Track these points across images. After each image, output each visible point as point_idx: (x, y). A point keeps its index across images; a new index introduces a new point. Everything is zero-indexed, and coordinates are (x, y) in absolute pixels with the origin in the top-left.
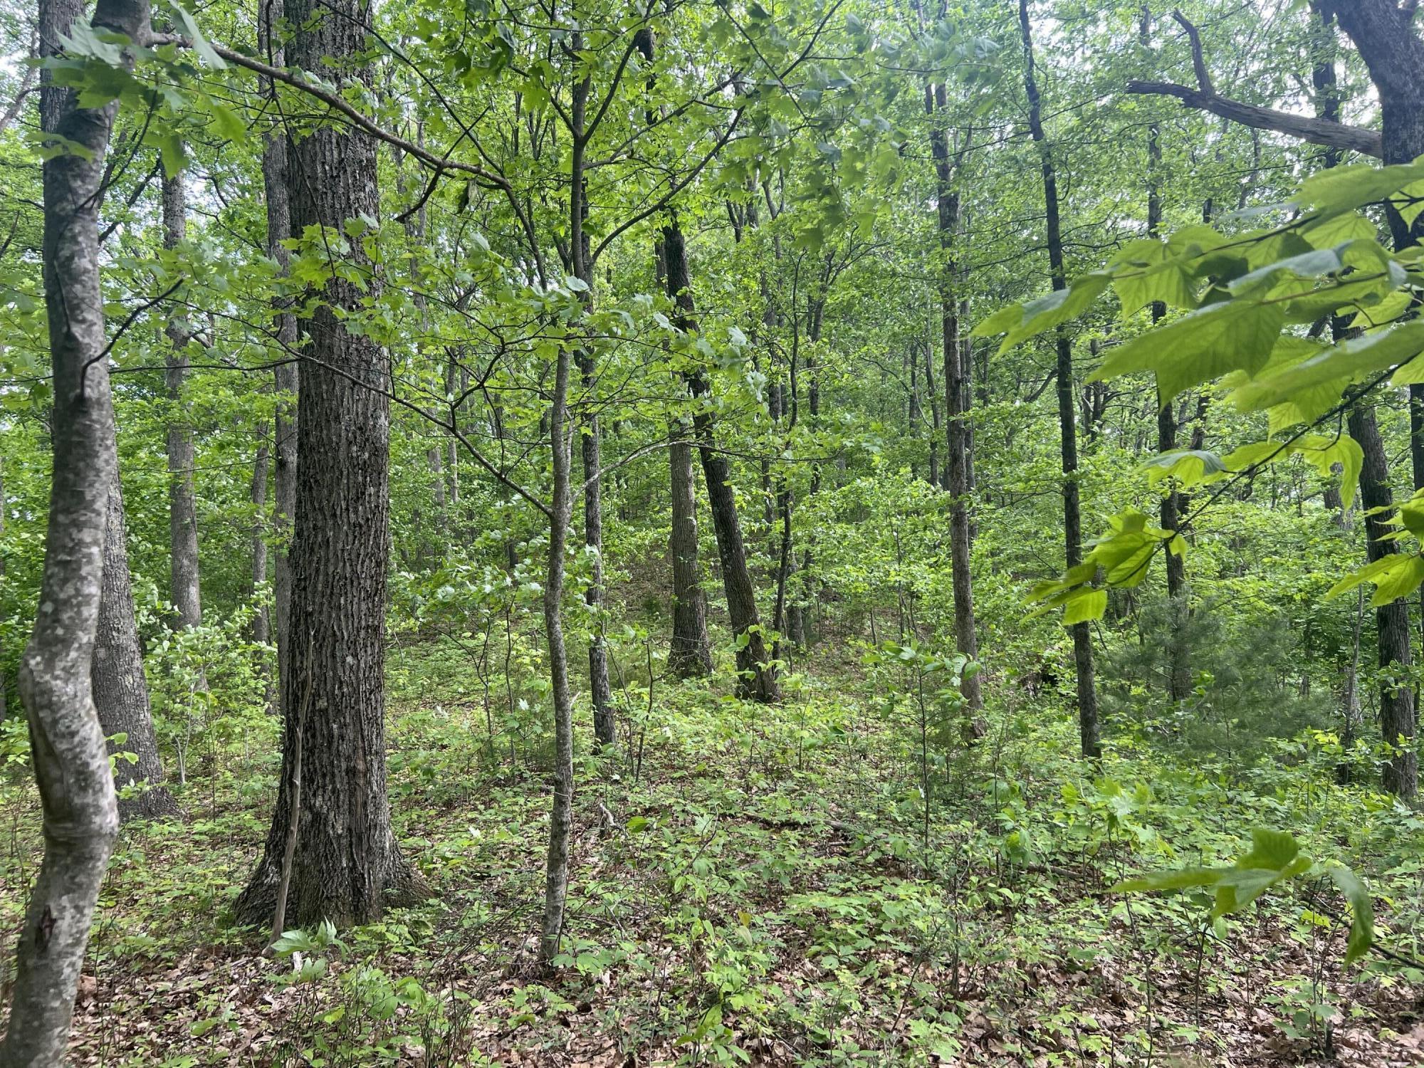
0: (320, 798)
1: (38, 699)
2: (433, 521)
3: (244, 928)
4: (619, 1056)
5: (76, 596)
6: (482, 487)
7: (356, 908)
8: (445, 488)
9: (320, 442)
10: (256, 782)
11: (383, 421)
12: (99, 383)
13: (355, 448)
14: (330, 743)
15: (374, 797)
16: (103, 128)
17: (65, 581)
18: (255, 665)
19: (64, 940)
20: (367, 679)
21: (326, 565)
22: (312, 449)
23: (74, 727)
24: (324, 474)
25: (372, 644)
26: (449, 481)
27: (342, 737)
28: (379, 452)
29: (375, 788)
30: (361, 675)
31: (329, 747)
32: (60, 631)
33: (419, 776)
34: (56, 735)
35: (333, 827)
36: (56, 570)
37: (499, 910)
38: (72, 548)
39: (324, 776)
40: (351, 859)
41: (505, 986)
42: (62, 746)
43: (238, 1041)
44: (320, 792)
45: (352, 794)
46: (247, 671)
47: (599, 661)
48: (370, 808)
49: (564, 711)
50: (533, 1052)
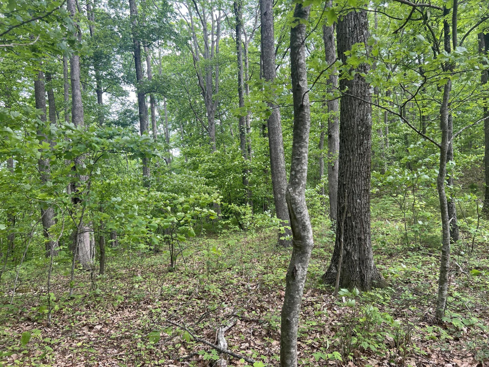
0: (349, 247)
1: (292, 201)
2: (380, 155)
3: (326, 285)
4: (475, 361)
5: (301, 170)
6: (398, 142)
7: (362, 285)
8: (384, 143)
9: (348, 126)
10: (325, 239)
11: (369, 117)
12: (307, 101)
13: (360, 127)
14: (352, 229)
15: (368, 249)
16: (307, 15)
17: (298, 164)
18: (321, 202)
19: (300, 277)
20: (364, 208)
21: (350, 168)
22: (345, 128)
23: (301, 211)
24: (349, 137)
25: (366, 196)
26: (386, 140)
27: (356, 227)
28: (368, 128)
29: (368, 246)
30: (362, 206)
31: (352, 230)
32: (297, 180)
33: (379, 244)
34: (297, 213)
35: (354, 257)
36: (295, 161)
37: (415, 295)
38: (300, 154)
39: (350, 239)
40: (360, 268)
41: (421, 324)
42: (298, 216)
43: (327, 320)
44: (349, 244)
45: (360, 246)
46: (319, 204)
47: (452, 208)
48: (366, 252)
49: (446, 225)
50: (436, 351)
